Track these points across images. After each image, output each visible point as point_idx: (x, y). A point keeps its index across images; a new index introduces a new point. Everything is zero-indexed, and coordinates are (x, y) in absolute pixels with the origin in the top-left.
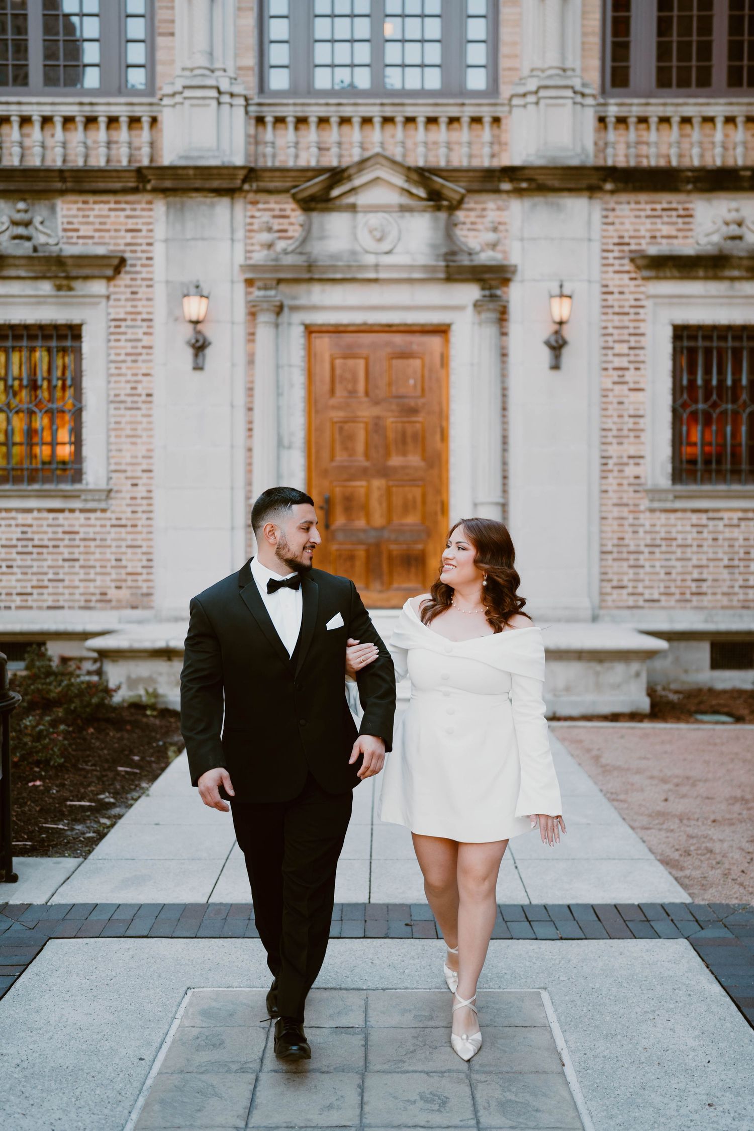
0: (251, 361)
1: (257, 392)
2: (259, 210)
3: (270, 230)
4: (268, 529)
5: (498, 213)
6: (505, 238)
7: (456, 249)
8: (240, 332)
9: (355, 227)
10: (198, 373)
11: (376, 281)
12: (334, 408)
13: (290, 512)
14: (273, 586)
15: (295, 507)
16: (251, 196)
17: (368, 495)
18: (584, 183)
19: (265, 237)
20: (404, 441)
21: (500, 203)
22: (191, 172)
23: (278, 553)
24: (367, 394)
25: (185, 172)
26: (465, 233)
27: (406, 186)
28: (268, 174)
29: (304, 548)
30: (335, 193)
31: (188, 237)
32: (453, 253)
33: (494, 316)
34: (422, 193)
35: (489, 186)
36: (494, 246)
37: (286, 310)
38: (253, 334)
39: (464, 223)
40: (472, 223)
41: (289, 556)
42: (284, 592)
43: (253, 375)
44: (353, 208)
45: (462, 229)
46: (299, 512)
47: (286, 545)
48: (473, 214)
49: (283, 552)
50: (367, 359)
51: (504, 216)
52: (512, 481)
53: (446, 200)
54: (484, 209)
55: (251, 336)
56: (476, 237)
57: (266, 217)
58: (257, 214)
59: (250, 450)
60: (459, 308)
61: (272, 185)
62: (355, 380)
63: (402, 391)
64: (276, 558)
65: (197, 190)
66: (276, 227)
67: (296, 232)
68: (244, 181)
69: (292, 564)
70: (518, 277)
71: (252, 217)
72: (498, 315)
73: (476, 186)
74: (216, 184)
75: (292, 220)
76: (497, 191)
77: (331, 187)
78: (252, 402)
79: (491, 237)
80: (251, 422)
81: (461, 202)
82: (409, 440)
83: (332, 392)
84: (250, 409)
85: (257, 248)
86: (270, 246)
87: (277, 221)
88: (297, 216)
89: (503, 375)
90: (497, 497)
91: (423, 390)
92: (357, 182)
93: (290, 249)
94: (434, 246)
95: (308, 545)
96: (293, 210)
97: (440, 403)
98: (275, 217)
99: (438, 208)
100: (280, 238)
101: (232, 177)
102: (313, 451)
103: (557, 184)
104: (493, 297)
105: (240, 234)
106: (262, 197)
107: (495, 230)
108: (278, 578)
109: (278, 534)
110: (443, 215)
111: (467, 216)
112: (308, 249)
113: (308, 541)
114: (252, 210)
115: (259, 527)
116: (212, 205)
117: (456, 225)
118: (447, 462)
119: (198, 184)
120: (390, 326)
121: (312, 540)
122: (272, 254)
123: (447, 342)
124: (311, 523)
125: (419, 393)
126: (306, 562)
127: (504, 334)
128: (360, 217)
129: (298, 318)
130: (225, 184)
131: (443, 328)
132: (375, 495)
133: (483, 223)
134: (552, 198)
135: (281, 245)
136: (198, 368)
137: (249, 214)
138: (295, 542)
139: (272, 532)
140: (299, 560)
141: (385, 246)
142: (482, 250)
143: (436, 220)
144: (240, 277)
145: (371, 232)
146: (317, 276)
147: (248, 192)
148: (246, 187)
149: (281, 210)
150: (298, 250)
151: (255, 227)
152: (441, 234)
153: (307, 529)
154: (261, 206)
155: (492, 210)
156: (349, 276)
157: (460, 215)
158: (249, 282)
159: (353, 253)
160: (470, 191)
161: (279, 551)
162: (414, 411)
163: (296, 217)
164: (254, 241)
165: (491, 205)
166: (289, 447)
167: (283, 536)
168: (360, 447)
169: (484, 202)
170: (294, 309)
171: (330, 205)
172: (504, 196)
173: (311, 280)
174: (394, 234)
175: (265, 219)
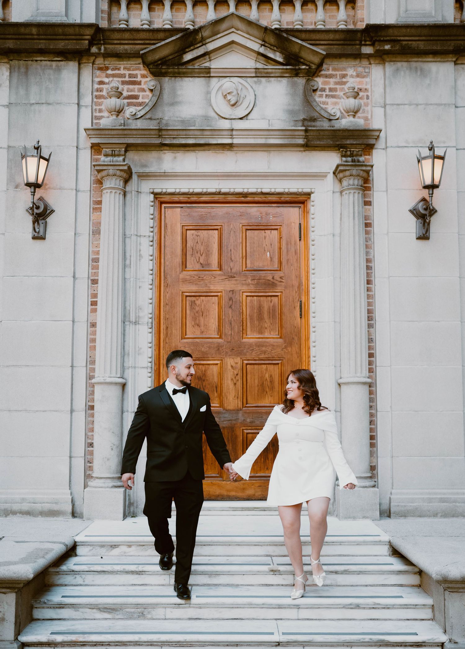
0: (96, 232)
1: (102, 264)
2: (108, 76)
3: (119, 95)
4: (172, 368)
5: (358, 79)
6: (366, 105)
7: (315, 115)
8: (85, 200)
9: (208, 93)
10: (38, 242)
11: (230, 147)
12: (185, 281)
13: (181, 361)
14: (175, 392)
15: (184, 358)
16: (100, 61)
17: (221, 375)
18: (451, 45)
19: (114, 102)
20: (260, 318)
21: (360, 69)
22: (34, 31)
23: (177, 378)
24: (220, 267)
25: (27, 31)
26: (324, 99)
27: (262, 50)
28: (117, 35)
29: (187, 376)
30: (188, 57)
31: (33, 101)
32: (313, 120)
33: (357, 182)
34: (279, 57)
35: (349, 50)
36: (355, 112)
37: (135, 177)
38: (100, 202)
39: (323, 90)
40: (331, 90)
41: (181, 379)
42: (179, 394)
43: (98, 246)
44: (207, 73)
45: (321, 96)
46: (186, 361)
47: (180, 374)
48: (332, 80)
49: (179, 377)
50: (220, 231)
51: (364, 83)
52: (380, 359)
53: (304, 64)
54: (344, 76)
55: (97, 206)
56: (336, 104)
57: (115, 82)
58: (106, 80)
59: (94, 325)
60: (319, 176)
61: (121, 48)
62: (208, 253)
63: (259, 264)
64: (176, 380)
65: (42, 52)
66: (125, 94)
67: (146, 97)
68: (91, 44)
69: (183, 383)
70: (381, 144)
71: (101, 83)
72: (361, 182)
73: (335, 50)
74: (61, 45)
75: (143, 86)
76: (358, 56)
77: (183, 51)
78: (96, 274)
79: (352, 103)
80: (95, 296)
81: (320, 66)
82: (266, 316)
83: (184, 264)
84: (95, 282)
85: (106, 114)
86: (119, 112)
87: (126, 87)
88: (148, 82)
89: (368, 246)
90: (363, 376)
91: (280, 263)
92: (211, 46)
93: (139, 114)
94: (291, 112)
95: (189, 374)
96: (143, 76)
97: (299, 277)
98: (123, 83)
99: (296, 73)
100: (129, 104)
101: (79, 37)
102: (163, 327)
103: (422, 45)
104: (356, 164)
105: (87, 100)
106: (111, 62)
107: (356, 95)
108: (177, 388)
109: (176, 370)
110: (301, 81)
111: (325, 83)
112: (159, 115)
113: (189, 373)
114: (101, 76)
115: (169, 367)
116: (59, 70)
117: (315, 91)
118: (308, 339)
119: (42, 44)
120: (245, 195)
121: (191, 372)
122: (121, 119)
123: (306, 212)
124: (191, 365)
125: (276, 266)
126: (189, 382)
127: (368, 203)
128: (214, 81)
129: (148, 186)
130: (71, 45)
131: (302, 198)
132: (229, 375)
133: (342, 90)
134: (416, 63)
135: (129, 111)
136: (39, 237)
137: (97, 80)
138: (184, 372)
139: (174, 369)
140: (185, 381)
141: (241, 112)
142: (343, 117)
143: (294, 85)
144: (86, 143)
145: (225, 97)
146: (167, 142)
147: (96, 55)
148: (94, 50)
149: (130, 76)
150: (148, 116)
151: (104, 93)
152: (299, 99)
153: (189, 368)
154: (110, 72)
155: (352, 76)
156: (202, 141)
157: (319, 82)
158: (96, 148)
159: (206, 118)
160: (329, 56)
161: (177, 376)
162: (272, 284)
163: (146, 82)
164: (103, 107)
165: (351, 72)
166: (136, 323)
167: (179, 371)
168: (213, 324)
169: (344, 69)
170: (143, 176)
171: (183, 69)
172: (365, 62)
173: (162, 146)
174: (250, 98)
175: (114, 84)
